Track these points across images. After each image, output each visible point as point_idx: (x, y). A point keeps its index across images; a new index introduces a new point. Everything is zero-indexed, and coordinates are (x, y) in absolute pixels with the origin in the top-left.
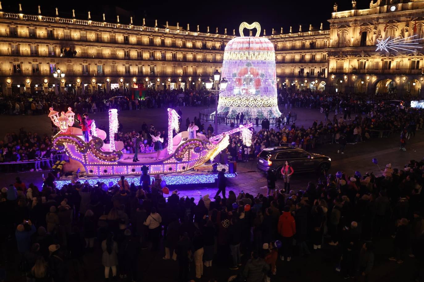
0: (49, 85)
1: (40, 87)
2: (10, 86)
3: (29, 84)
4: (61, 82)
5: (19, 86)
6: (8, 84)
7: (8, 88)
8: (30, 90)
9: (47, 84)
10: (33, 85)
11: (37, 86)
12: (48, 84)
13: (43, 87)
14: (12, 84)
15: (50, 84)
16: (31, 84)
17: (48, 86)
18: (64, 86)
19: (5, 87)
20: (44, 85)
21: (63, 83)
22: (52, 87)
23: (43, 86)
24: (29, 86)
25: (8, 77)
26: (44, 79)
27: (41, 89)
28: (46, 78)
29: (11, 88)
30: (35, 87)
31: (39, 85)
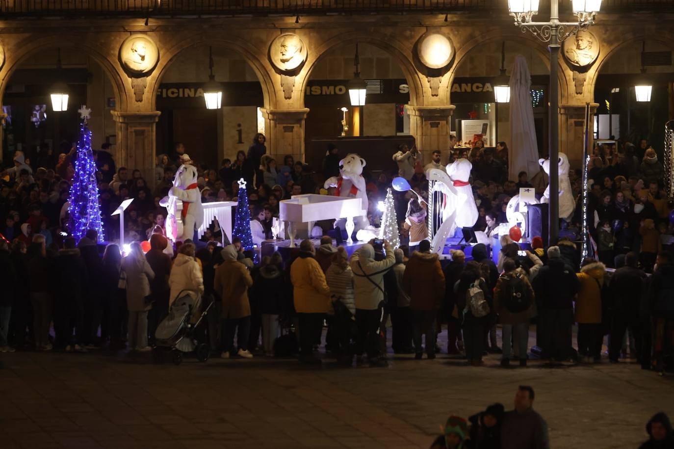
0: (466, 88)
1: (385, 110)
2: (146, 104)
3: (299, 81)
4: (568, 61)
5: (213, 100)
6: (128, 81)
7: (131, 119)
8: (300, 131)
9: (447, 79)
10: (328, 90)
11: (358, 97)
12: (457, 81)
13: (411, 110)
14: (162, 85)
15: (472, 80)
16: (310, 83)
17: (454, 97)
18: (588, 96)
19: (111, 104)
20: (417, 89)
21: (585, 69)
22: (489, 108)
23: (406, 99)
24: (296, 102)
25: (140, 24)
26: (424, 30)
27: (389, 131)
28: (445, 30)
29: (151, 117)
30: (344, 109)
31: (377, 88)
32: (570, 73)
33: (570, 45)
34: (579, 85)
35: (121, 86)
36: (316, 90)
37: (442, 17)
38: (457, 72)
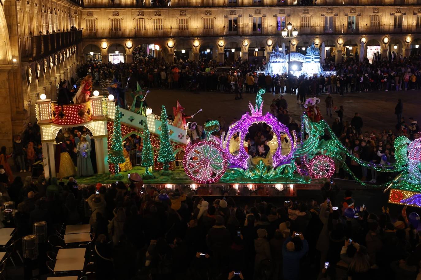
1: (262, 52)
2: (222, 51)
3: (247, 47)
4: (291, 44)
5: (233, 50)
6: (219, 47)
7: (220, 54)
8: (247, 56)
9: (271, 47)
10: (252, 49)
11: (257, 50)
13: (265, 52)
14: (225, 48)
16: (249, 48)
18: (294, 50)
19: (217, 51)
20: (266, 49)
21: (294, 45)
23: (265, 50)
24: (247, 51)
25: (221, 38)
26: (267, 39)
27: (262, 55)
28: (271, 39)
29: (223, 53)
30: (254, 52)
31: (260, 48)
32: (292, 46)
33: (292, 41)
34: (293, 48)
35: (218, 48)
36: (250, 49)
37: (271, 37)
38: (273, 46)
